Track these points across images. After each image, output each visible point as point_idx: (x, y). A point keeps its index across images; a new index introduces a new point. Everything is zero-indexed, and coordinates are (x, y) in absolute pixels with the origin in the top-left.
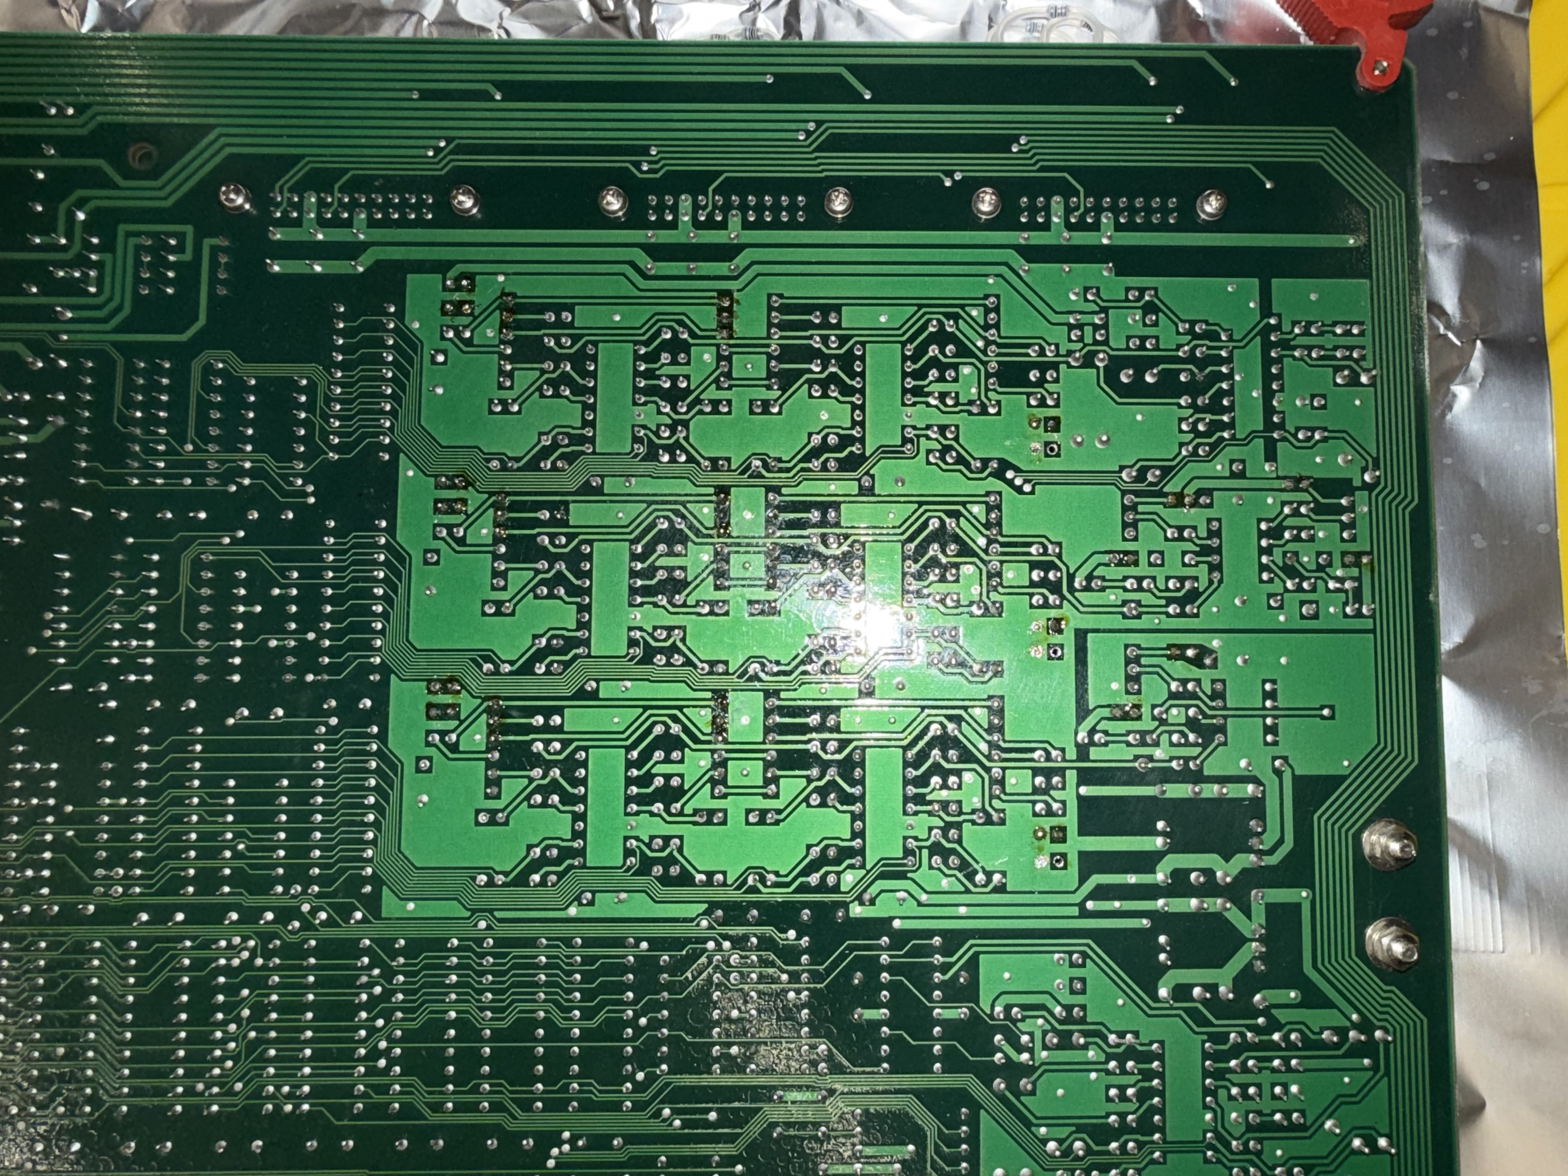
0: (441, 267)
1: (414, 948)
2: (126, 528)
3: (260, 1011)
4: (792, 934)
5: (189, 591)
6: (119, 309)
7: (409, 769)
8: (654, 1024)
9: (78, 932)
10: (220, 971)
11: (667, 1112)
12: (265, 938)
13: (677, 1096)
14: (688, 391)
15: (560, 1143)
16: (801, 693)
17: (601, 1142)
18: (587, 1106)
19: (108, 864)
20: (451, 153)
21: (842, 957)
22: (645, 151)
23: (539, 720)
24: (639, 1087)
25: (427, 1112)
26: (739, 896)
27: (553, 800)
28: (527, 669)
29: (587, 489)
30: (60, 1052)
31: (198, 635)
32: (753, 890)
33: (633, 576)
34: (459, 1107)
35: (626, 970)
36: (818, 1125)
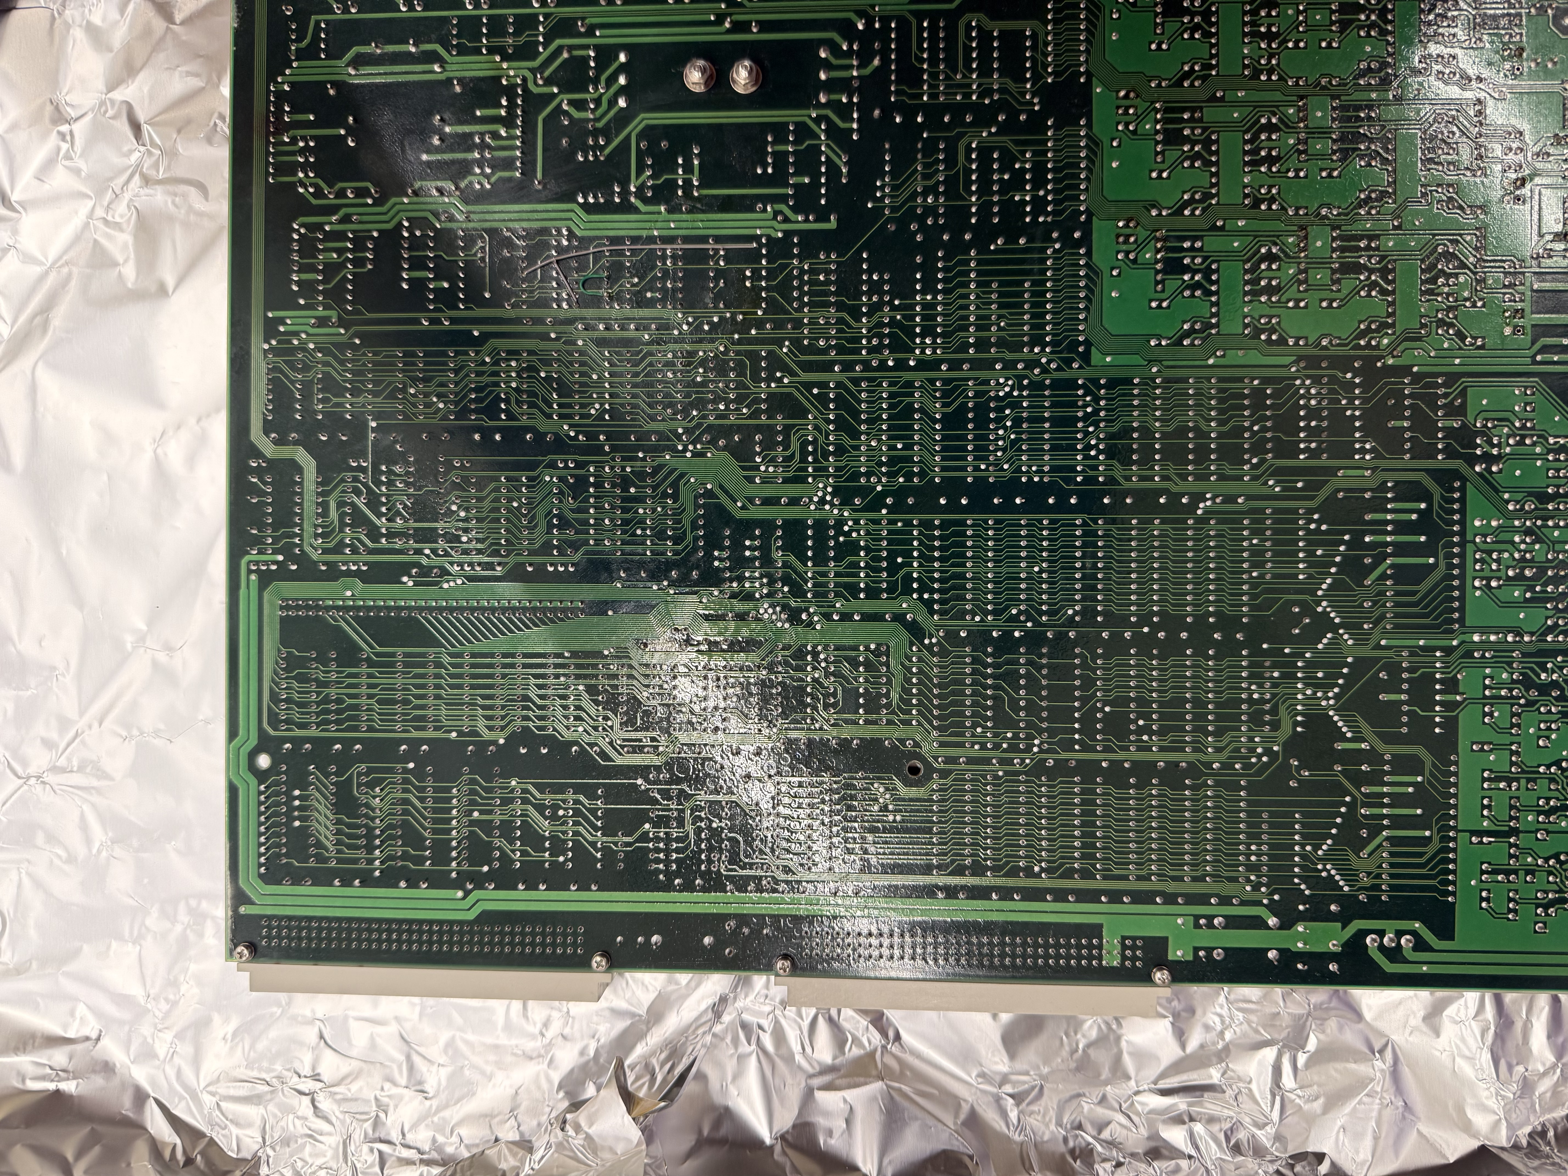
1: (1112, 384)
2: (922, 127)
3: (1017, 422)
4: (1349, 375)
5: (964, 166)
7: (1106, 275)
8: (1263, 429)
9: (906, 376)
10: (991, 399)
11: (1271, 483)
12: (1020, 378)
13: (1277, 472)
14: (1279, 34)
15: (1205, 500)
16: (1356, 225)
17: (1230, 499)
18: (1222, 478)
19: (923, 336)
21: (1381, 389)
23: (1186, 245)
24: (1254, 467)
25: (1122, 481)
26: (1316, 352)
27: (1198, 293)
28: (1179, 212)
29: (1213, 98)
30: (899, 446)
31: (972, 193)
32: (1325, 348)
33: (1246, 153)
34: (1142, 478)
35: (1245, 397)
36: (1365, 490)
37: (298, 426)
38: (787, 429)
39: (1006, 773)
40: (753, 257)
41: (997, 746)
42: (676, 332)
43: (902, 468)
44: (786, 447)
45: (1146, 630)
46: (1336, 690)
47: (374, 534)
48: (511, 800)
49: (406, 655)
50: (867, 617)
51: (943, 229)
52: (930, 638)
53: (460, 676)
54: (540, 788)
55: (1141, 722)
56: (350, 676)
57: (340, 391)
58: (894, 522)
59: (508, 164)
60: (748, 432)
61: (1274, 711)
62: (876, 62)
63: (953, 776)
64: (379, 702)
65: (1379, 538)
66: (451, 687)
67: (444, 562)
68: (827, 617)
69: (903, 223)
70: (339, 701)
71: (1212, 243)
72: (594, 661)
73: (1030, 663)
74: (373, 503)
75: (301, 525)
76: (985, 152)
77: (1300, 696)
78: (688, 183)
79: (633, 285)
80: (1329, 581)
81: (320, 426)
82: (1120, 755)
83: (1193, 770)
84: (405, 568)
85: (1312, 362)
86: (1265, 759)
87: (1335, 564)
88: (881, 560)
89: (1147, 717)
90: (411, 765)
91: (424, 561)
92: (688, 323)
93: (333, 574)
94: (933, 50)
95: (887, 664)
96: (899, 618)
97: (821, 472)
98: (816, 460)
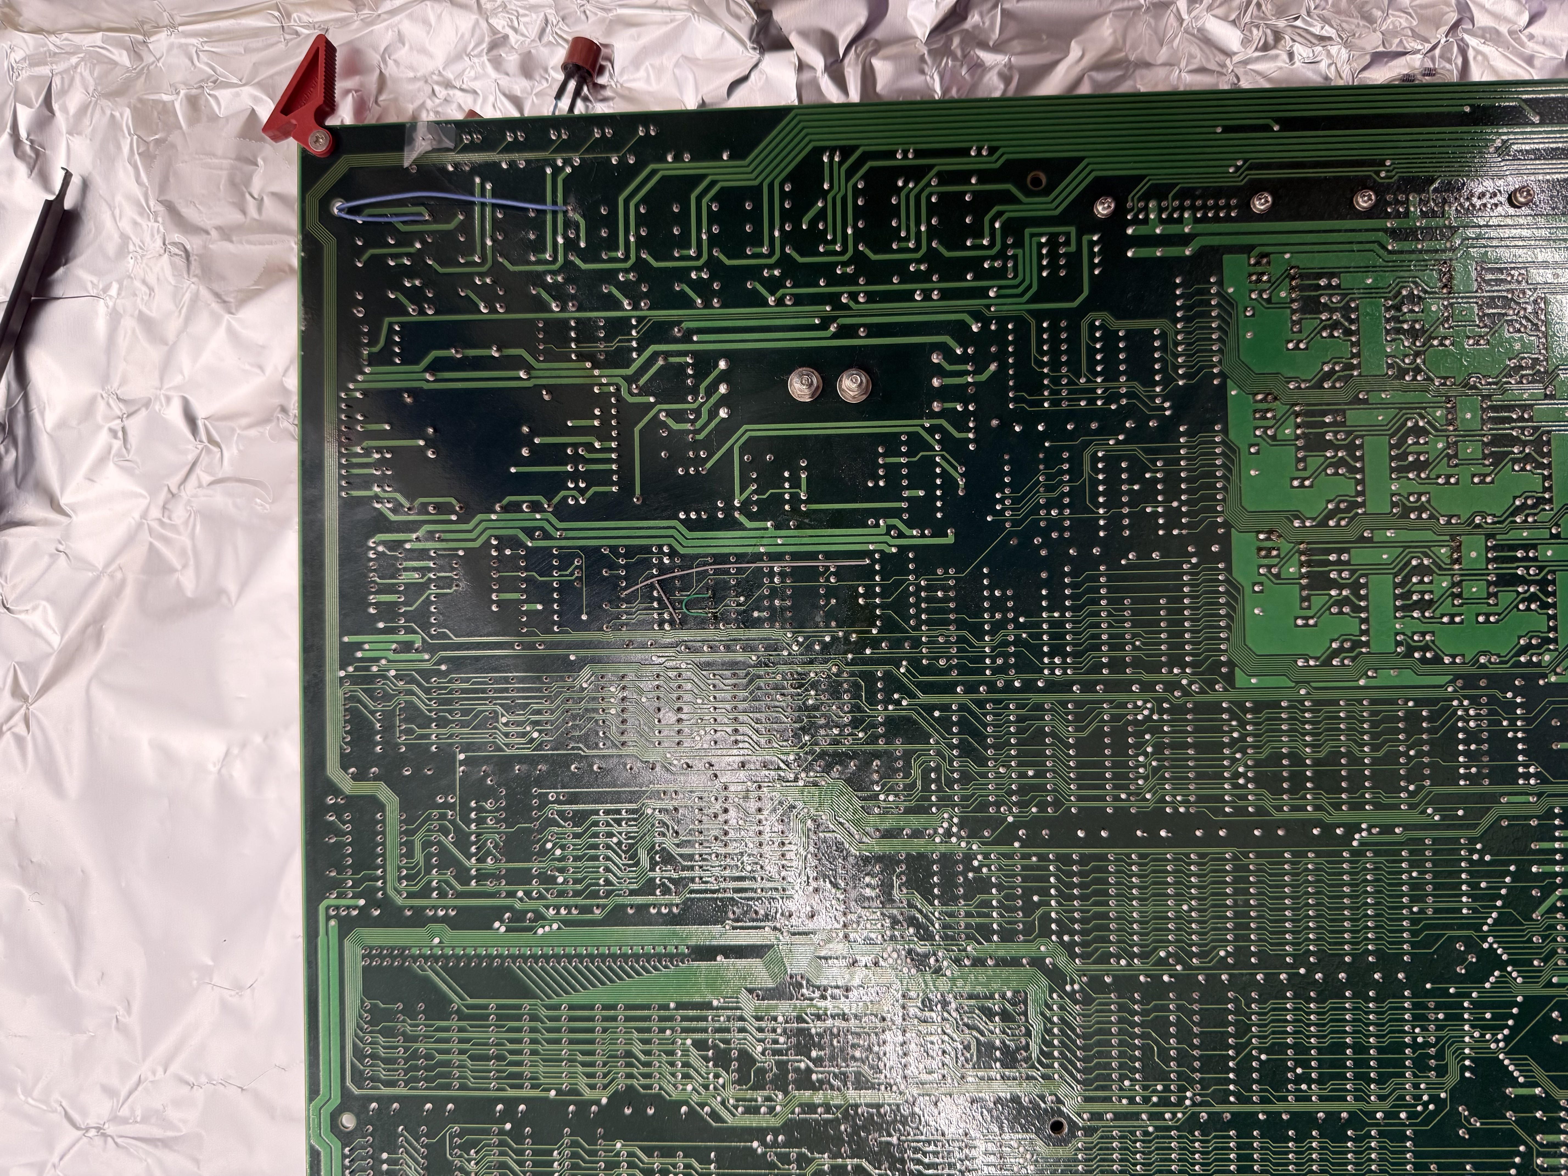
0: (1247, 249)
1: (1259, 707)
2: (1044, 436)
3: (1159, 748)
4: (1509, 695)
5: (1090, 476)
6: (1030, 287)
7: (1248, 591)
8: (1420, 754)
9: (1035, 698)
10: (1129, 723)
11: (1429, 811)
12: (1159, 701)
13: (1436, 801)
14: (1423, 331)
15: (1360, 830)
16: (1512, 534)
17: (1387, 829)
18: (1378, 807)
19: (1051, 655)
20: (1249, 169)
21: (1544, 709)
22: (1382, 163)
23: (1333, 557)
24: (1412, 794)
25: (1273, 811)
26: (1474, 670)
27: (1346, 609)
28: (1323, 523)
29: (1357, 401)
30: (1030, 773)
31: (1099, 505)
32: (1483, 666)
33: (1392, 459)
34: (1294, 808)
35: (1400, 719)
36: (1531, 818)
37: (378, 760)
38: (907, 756)
39: (1157, 1128)
40: (867, 573)
41: (1146, 1100)
42: (785, 653)
43: (1033, 798)
44: (907, 775)
45: (1302, 971)
46: (1506, 1032)
47: (463, 876)
48: (617, 1165)
49: (499, 1007)
50: (1002, 962)
51: (1070, 543)
52: (1072, 984)
53: (558, 1030)
54: (648, 1152)
55: (1299, 1071)
56: (439, 1029)
57: (426, 723)
58: (1028, 856)
59: (603, 478)
60: (866, 760)
61: (1440, 1056)
62: (993, 367)
63: (1099, 1133)
64: (472, 1058)
65: (1547, 868)
66: (549, 1041)
67: (538, 905)
68: (957, 961)
69: (1026, 537)
70: (428, 1057)
71: (1360, 556)
72: (704, 1013)
73: (1179, 1008)
74: (462, 842)
75: (383, 866)
76: (1112, 461)
77: (1467, 1039)
78: (795, 497)
79: (739, 605)
80: (1494, 915)
81: (401, 761)
82: (1278, 1107)
83: (1355, 1121)
84: (497, 913)
85: (1470, 681)
86: (1431, 1107)
87: (1500, 897)
88: (1014, 897)
89: (1305, 1064)
90: (508, 1126)
91: (518, 905)
92: (799, 644)
93: (419, 919)
94: (1055, 352)
95: (1025, 1014)
96: (1037, 962)
97: (945, 801)
98: (940, 789)
